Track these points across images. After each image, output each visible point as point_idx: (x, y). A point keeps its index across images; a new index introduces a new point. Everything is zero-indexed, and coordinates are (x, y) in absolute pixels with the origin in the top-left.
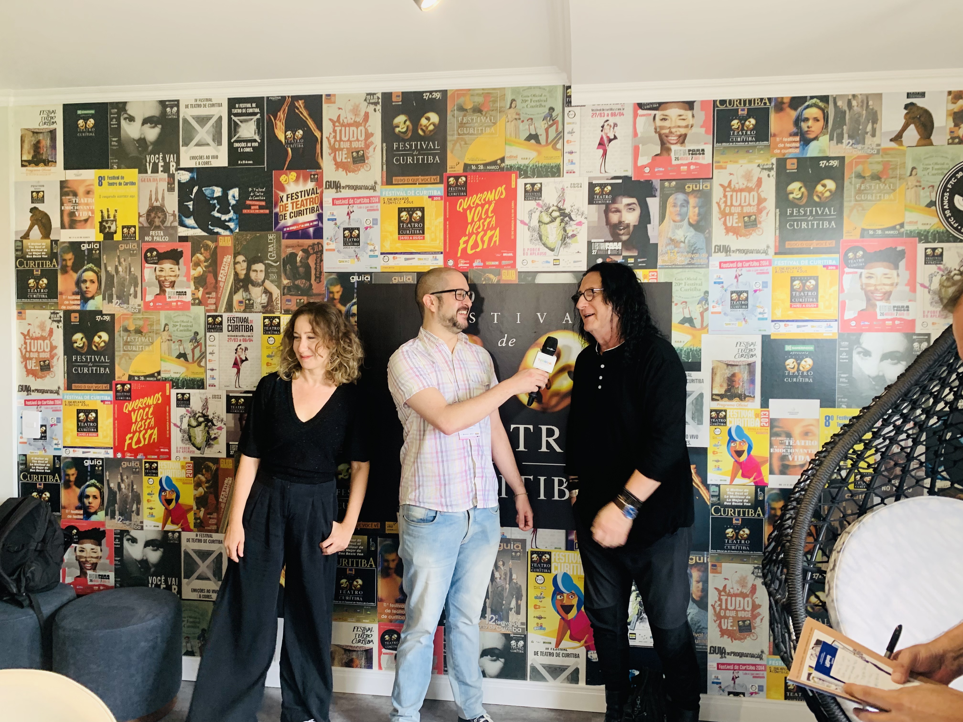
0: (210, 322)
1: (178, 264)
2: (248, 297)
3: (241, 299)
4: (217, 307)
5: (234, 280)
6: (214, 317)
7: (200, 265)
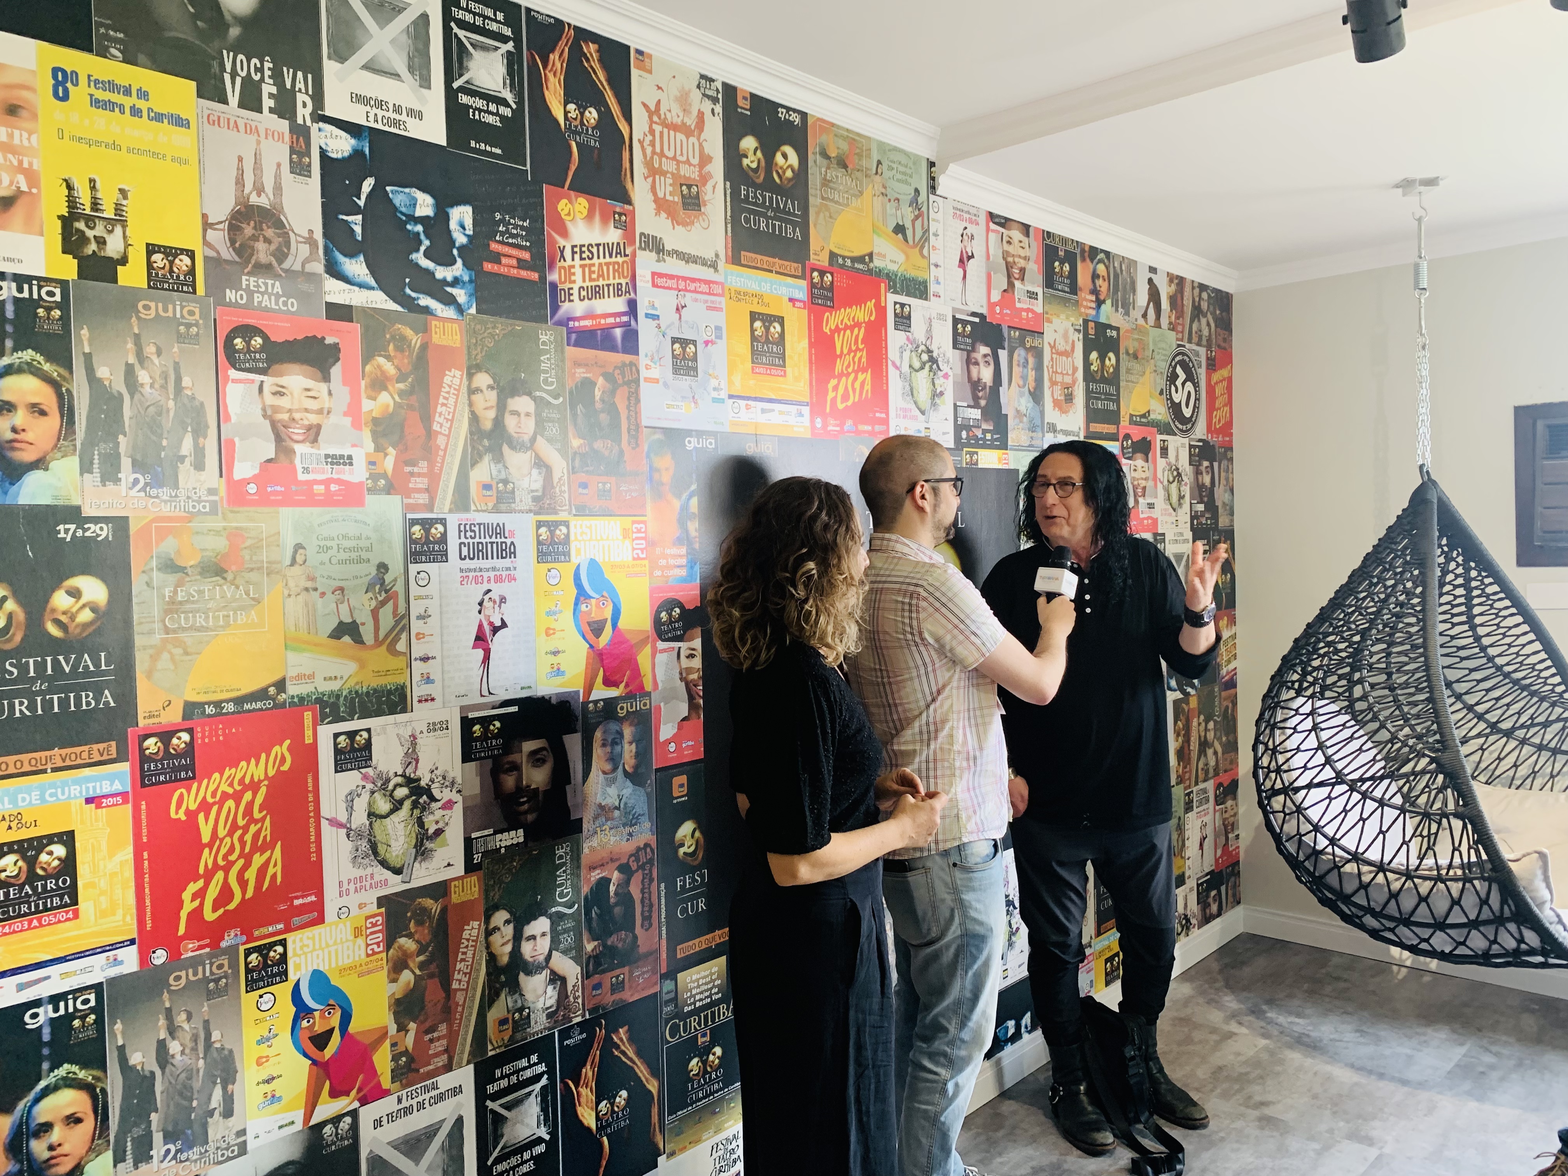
0: (417, 535)
1: (326, 378)
2: (503, 476)
3: (486, 479)
4: (432, 499)
5: (472, 433)
6: (427, 523)
7: (385, 388)
